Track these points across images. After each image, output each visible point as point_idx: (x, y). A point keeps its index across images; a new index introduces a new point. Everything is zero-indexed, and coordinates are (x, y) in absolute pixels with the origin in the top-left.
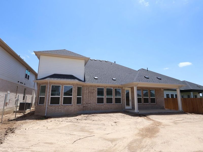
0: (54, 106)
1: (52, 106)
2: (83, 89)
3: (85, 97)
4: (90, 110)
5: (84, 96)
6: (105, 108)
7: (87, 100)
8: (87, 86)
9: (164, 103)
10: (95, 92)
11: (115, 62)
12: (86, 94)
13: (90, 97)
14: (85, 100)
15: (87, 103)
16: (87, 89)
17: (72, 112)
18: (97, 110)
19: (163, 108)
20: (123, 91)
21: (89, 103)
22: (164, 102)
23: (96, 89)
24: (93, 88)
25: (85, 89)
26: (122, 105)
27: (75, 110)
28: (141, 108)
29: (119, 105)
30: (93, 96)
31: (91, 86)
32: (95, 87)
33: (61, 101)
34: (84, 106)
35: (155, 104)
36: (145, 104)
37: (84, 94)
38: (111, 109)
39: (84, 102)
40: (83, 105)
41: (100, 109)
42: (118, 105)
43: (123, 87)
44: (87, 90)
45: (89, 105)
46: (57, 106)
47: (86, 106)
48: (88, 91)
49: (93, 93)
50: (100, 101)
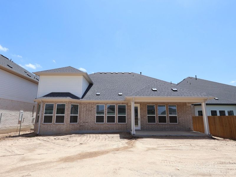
0: (47, 124)
1: (45, 124)
2: (80, 107)
3: (82, 116)
4: (87, 130)
5: (81, 114)
6: (105, 128)
7: (84, 119)
8: (84, 103)
9: (192, 123)
10: (93, 110)
11: (141, 73)
12: (83, 112)
13: (88, 115)
14: (83, 118)
15: (84, 122)
16: (85, 106)
17: (63, 131)
18: (95, 130)
19: (189, 130)
20: (129, 108)
21: (86, 122)
22: (192, 121)
23: (95, 106)
24: (91, 106)
25: (83, 106)
26: (126, 124)
27: (67, 129)
28: (154, 129)
29: (123, 124)
30: (91, 114)
31: (89, 103)
32: (94, 104)
33: (54, 119)
34: (81, 126)
35: (176, 124)
36: (161, 124)
37: (81, 113)
38: (112, 129)
39: (81, 120)
40: (80, 124)
41: (99, 129)
42: (121, 124)
43: (128, 103)
44: (84, 108)
45: (87, 124)
46: (49, 124)
47: (83, 126)
48: (86, 108)
49: (91, 111)
50: (100, 119)
